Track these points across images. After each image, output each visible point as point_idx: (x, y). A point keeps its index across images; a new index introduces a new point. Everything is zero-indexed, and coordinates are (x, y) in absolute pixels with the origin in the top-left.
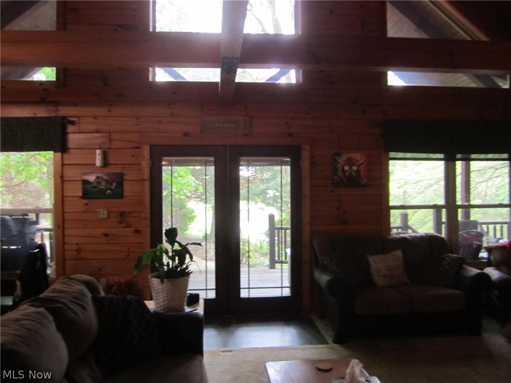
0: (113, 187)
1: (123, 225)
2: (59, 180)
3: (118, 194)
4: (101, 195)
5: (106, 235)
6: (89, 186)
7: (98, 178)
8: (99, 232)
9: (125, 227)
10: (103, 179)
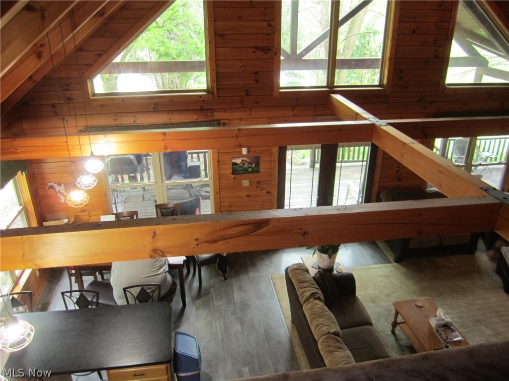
0: (253, 166)
1: (259, 189)
2: (216, 163)
3: (256, 171)
4: (246, 171)
5: (248, 196)
6: (236, 166)
7: (243, 160)
8: (245, 194)
9: (261, 190)
10: (246, 161)
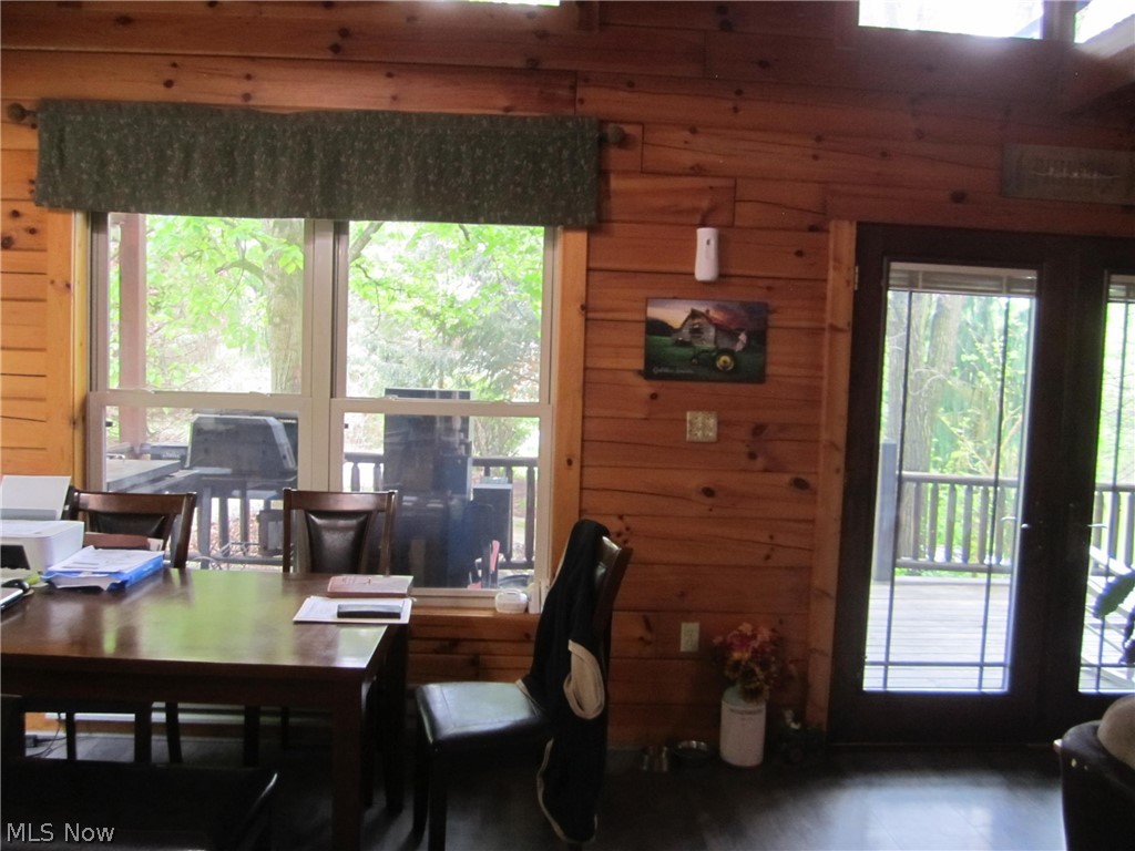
0: (739, 347)
1: (760, 462)
2: (577, 320)
3: (750, 372)
4: (704, 367)
5: (708, 492)
6: (666, 340)
7: (694, 315)
8: (694, 481)
9: (766, 470)
10: (710, 320)
